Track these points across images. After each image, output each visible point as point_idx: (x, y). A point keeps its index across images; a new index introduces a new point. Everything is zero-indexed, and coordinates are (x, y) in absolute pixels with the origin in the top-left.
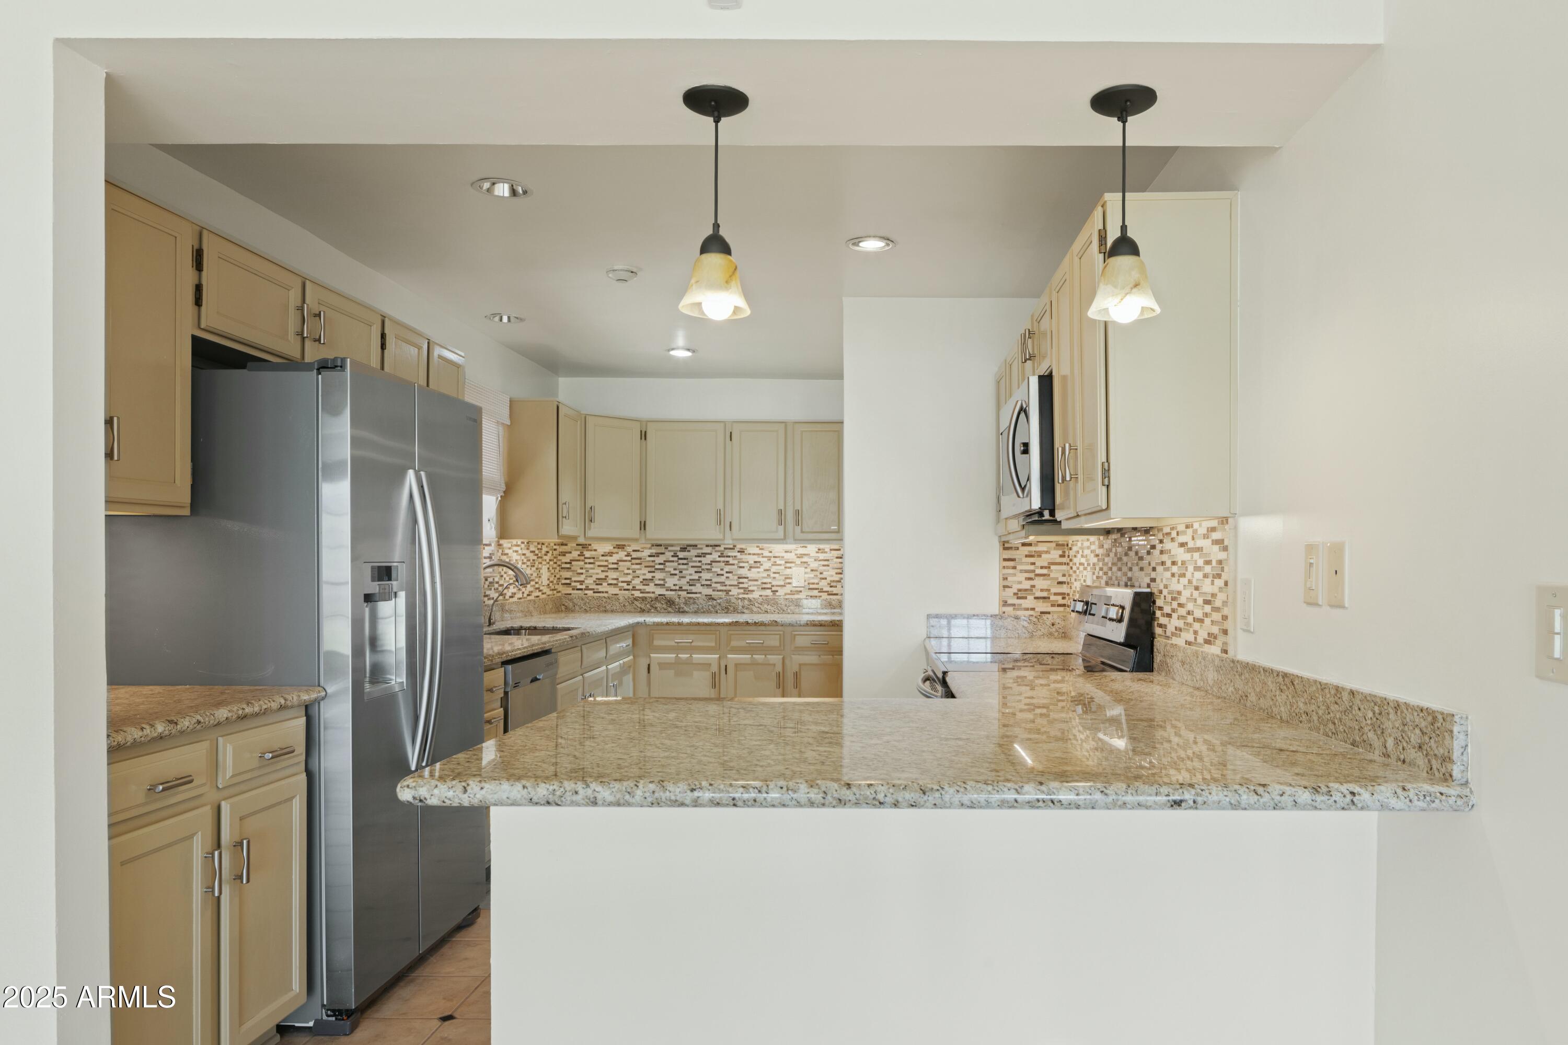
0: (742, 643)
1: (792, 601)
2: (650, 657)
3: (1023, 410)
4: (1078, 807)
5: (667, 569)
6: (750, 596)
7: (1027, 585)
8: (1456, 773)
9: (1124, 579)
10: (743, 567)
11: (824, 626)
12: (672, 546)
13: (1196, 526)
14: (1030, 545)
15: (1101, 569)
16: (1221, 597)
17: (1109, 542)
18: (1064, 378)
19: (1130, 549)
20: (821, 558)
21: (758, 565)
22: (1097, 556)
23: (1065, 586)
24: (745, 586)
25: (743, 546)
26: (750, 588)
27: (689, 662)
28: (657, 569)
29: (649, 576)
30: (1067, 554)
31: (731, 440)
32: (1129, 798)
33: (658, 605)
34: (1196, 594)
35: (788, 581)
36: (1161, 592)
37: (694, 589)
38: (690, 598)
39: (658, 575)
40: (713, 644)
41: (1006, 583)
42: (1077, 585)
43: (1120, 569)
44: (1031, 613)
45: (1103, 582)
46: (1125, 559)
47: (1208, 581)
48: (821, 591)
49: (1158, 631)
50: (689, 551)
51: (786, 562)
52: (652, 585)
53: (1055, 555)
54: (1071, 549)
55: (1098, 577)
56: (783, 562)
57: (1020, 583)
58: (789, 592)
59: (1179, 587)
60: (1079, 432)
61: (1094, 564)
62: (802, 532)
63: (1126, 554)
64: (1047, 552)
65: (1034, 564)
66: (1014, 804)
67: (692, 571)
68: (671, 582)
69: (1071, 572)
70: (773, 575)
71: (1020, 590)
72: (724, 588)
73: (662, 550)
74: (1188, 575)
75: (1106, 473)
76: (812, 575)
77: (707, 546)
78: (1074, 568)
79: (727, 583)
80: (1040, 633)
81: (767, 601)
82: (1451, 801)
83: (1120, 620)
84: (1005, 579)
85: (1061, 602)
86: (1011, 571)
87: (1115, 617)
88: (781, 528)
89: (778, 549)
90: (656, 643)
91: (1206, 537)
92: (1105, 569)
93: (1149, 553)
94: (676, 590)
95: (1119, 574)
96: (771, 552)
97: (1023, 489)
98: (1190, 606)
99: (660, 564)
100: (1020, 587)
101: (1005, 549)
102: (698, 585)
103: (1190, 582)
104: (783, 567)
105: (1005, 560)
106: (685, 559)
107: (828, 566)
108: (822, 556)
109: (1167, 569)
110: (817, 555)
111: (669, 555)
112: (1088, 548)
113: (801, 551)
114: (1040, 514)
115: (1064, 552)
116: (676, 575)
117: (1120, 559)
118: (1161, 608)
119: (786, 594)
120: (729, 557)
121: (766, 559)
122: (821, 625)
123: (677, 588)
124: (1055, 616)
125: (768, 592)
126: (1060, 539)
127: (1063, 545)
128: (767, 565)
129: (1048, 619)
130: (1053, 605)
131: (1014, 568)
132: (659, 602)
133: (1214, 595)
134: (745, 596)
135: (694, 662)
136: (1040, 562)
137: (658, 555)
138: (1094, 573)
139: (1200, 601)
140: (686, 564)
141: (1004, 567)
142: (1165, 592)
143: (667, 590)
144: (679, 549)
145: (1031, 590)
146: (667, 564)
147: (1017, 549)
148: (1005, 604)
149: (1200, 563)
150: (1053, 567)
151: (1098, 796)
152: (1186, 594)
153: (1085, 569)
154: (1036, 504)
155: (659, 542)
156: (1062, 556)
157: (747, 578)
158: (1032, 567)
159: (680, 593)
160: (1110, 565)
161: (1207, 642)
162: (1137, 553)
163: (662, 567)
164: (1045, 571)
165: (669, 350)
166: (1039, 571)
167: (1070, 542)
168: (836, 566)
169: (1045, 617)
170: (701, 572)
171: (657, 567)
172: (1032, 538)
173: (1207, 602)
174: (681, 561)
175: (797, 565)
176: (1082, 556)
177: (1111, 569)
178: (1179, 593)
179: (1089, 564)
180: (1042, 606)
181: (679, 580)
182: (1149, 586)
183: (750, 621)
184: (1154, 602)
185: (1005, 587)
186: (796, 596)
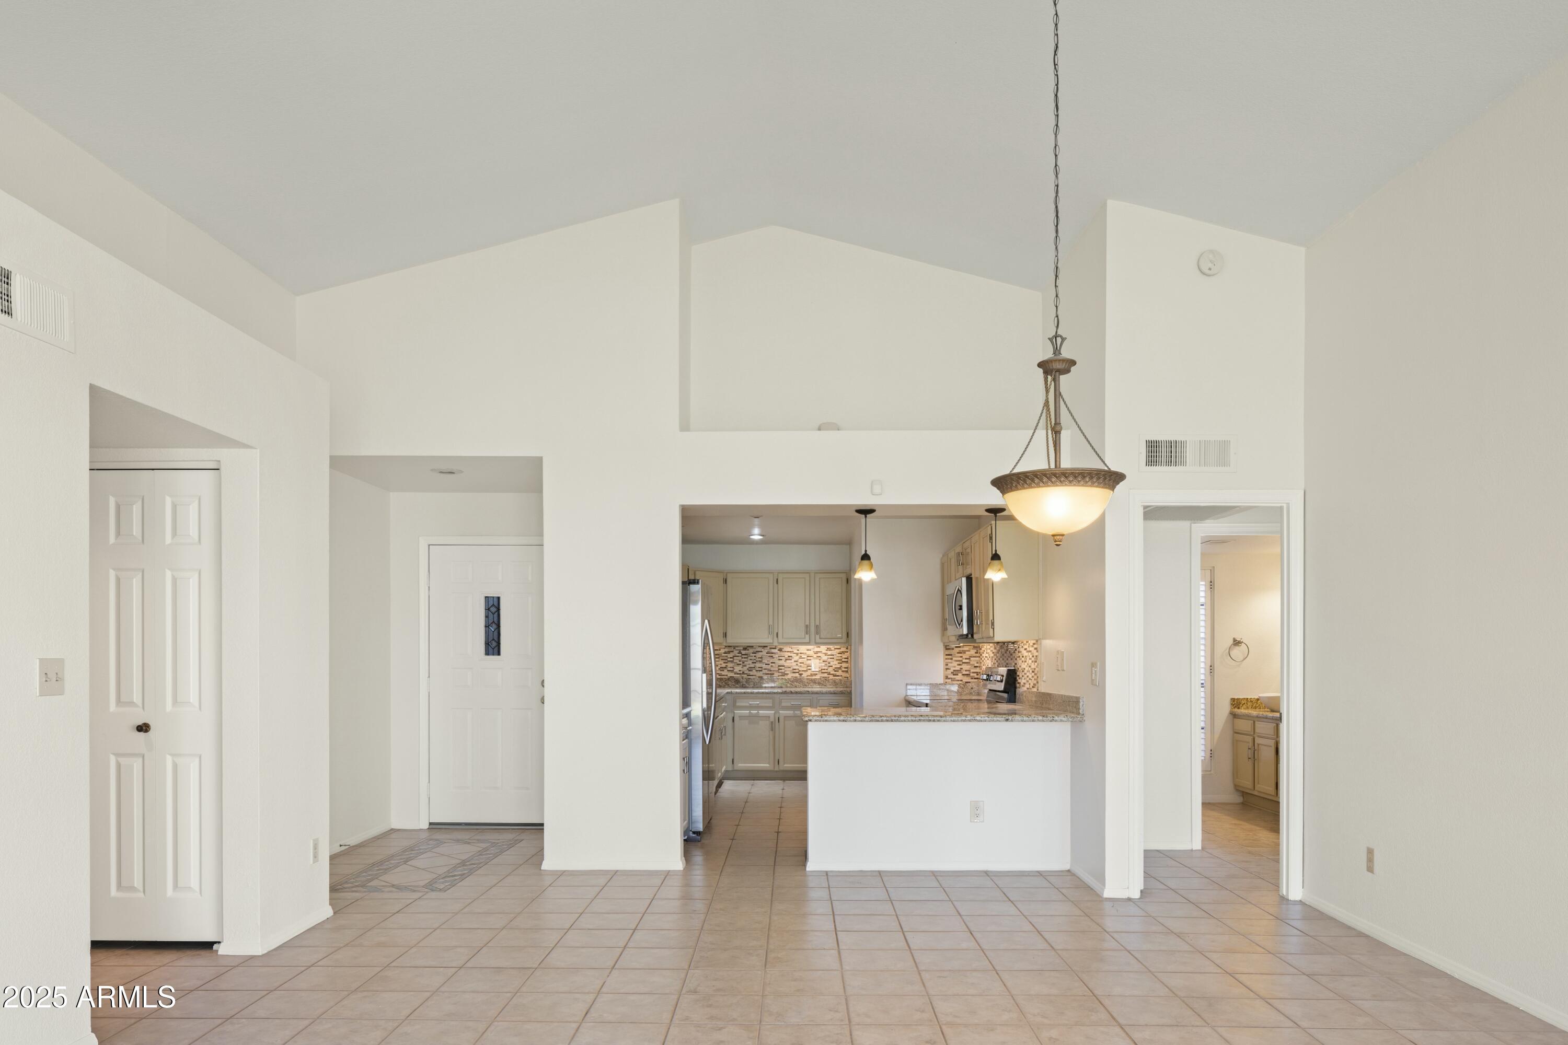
0: (789, 704)
1: (811, 680)
2: (734, 713)
3: (959, 591)
4: (981, 721)
5: (735, 661)
6: (786, 677)
7: (958, 668)
8: (1081, 712)
9: (1005, 664)
10: (781, 660)
11: (837, 694)
12: (737, 647)
13: (1029, 642)
14: (960, 647)
15: (995, 659)
16: (1037, 669)
17: (999, 646)
18: (977, 578)
19: (1007, 650)
20: (829, 654)
21: (791, 658)
22: (993, 653)
23: (978, 668)
24: (783, 671)
25: (781, 647)
26: (786, 672)
27: (757, 716)
28: (729, 661)
29: (724, 665)
30: (979, 652)
31: (777, 583)
32: (995, 719)
33: (730, 683)
34: (1030, 668)
35: (809, 668)
36: (1018, 669)
37: (751, 673)
38: (750, 679)
39: (730, 665)
40: (771, 705)
41: (947, 667)
42: (984, 667)
43: (1003, 659)
44: (961, 682)
45: (996, 666)
46: (1005, 655)
47: (1033, 663)
48: (829, 674)
49: (1018, 685)
50: (748, 650)
51: (808, 657)
52: (726, 670)
53: (973, 652)
54: (981, 649)
55: (994, 663)
56: (806, 656)
57: (955, 667)
58: (809, 674)
59: (1025, 667)
60: (983, 605)
61: (992, 657)
62: (820, 638)
63: (1006, 653)
64: (969, 651)
65: (961, 657)
66: (964, 721)
67: (750, 662)
68: (737, 669)
69: (981, 661)
70: (799, 664)
71: (954, 671)
72: (770, 672)
73: (732, 649)
74: (1027, 662)
75: (993, 624)
76: (823, 664)
77: (759, 646)
78: (983, 659)
79: (772, 669)
80: (965, 693)
81: (796, 680)
82: (1079, 719)
83: (1002, 681)
84: (947, 665)
85: (976, 676)
86: (950, 661)
87: (999, 680)
88: (807, 636)
89: (803, 648)
90: (738, 704)
91: (1032, 646)
92: (997, 659)
93: (1014, 652)
94: (740, 674)
95: (1003, 661)
96: (798, 650)
97: (959, 625)
98: (1028, 674)
99: (731, 658)
100: (955, 669)
101: (946, 649)
102: (754, 671)
103: (1028, 664)
104: (805, 659)
105: (947, 655)
106: (746, 655)
107: (833, 658)
108: (829, 653)
109: (1021, 659)
110: (826, 652)
111: (736, 652)
112: (990, 649)
113: (818, 649)
114: (967, 635)
115: (977, 651)
116: (740, 664)
117: (1003, 655)
118: (1019, 676)
119: (808, 676)
120: (773, 653)
121: (795, 655)
122: (835, 693)
123: (741, 672)
124: (973, 684)
125: (797, 675)
126: (976, 645)
127: (977, 647)
128: (796, 658)
129: (969, 685)
130: (972, 678)
131: (952, 659)
132: (730, 681)
133: (1035, 669)
134: (783, 677)
135: (761, 715)
136: (965, 656)
137: (729, 652)
138: (992, 661)
139: (1031, 672)
140: (747, 658)
141: (946, 659)
142: (1020, 669)
143: (735, 674)
144: (742, 648)
145: (960, 671)
146: (735, 658)
147: (953, 649)
148: (947, 678)
149: (1031, 657)
150: (971, 659)
151: (987, 718)
152: (1027, 669)
153: (988, 659)
154: (965, 631)
155: (730, 645)
156: (976, 653)
157: (784, 666)
158: (961, 659)
159: (743, 675)
160: (999, 657)
161: (1033, 687)
162: (1010, 652)
163: (732, 659)
164: (967, 661)
165: (750, 536)
166: (964, 661)
167: (981, 646)
168: (838, 658)
169: (968, 684)
170: (755, 663)
171: (729, 660)
172: (961, 644)
173: (1033, 672)
174: (743, 656)
175: (815, 658)
176: (987, 653)
177: (999, 659)
178: (1024, 669)
179: (990, 657)
180: (966, 679)
181: (742, 667)
182: (1014, 666)
183: (793, 692)
184: (1016, 673)
185: (947, 669)
186: (814, 677)
